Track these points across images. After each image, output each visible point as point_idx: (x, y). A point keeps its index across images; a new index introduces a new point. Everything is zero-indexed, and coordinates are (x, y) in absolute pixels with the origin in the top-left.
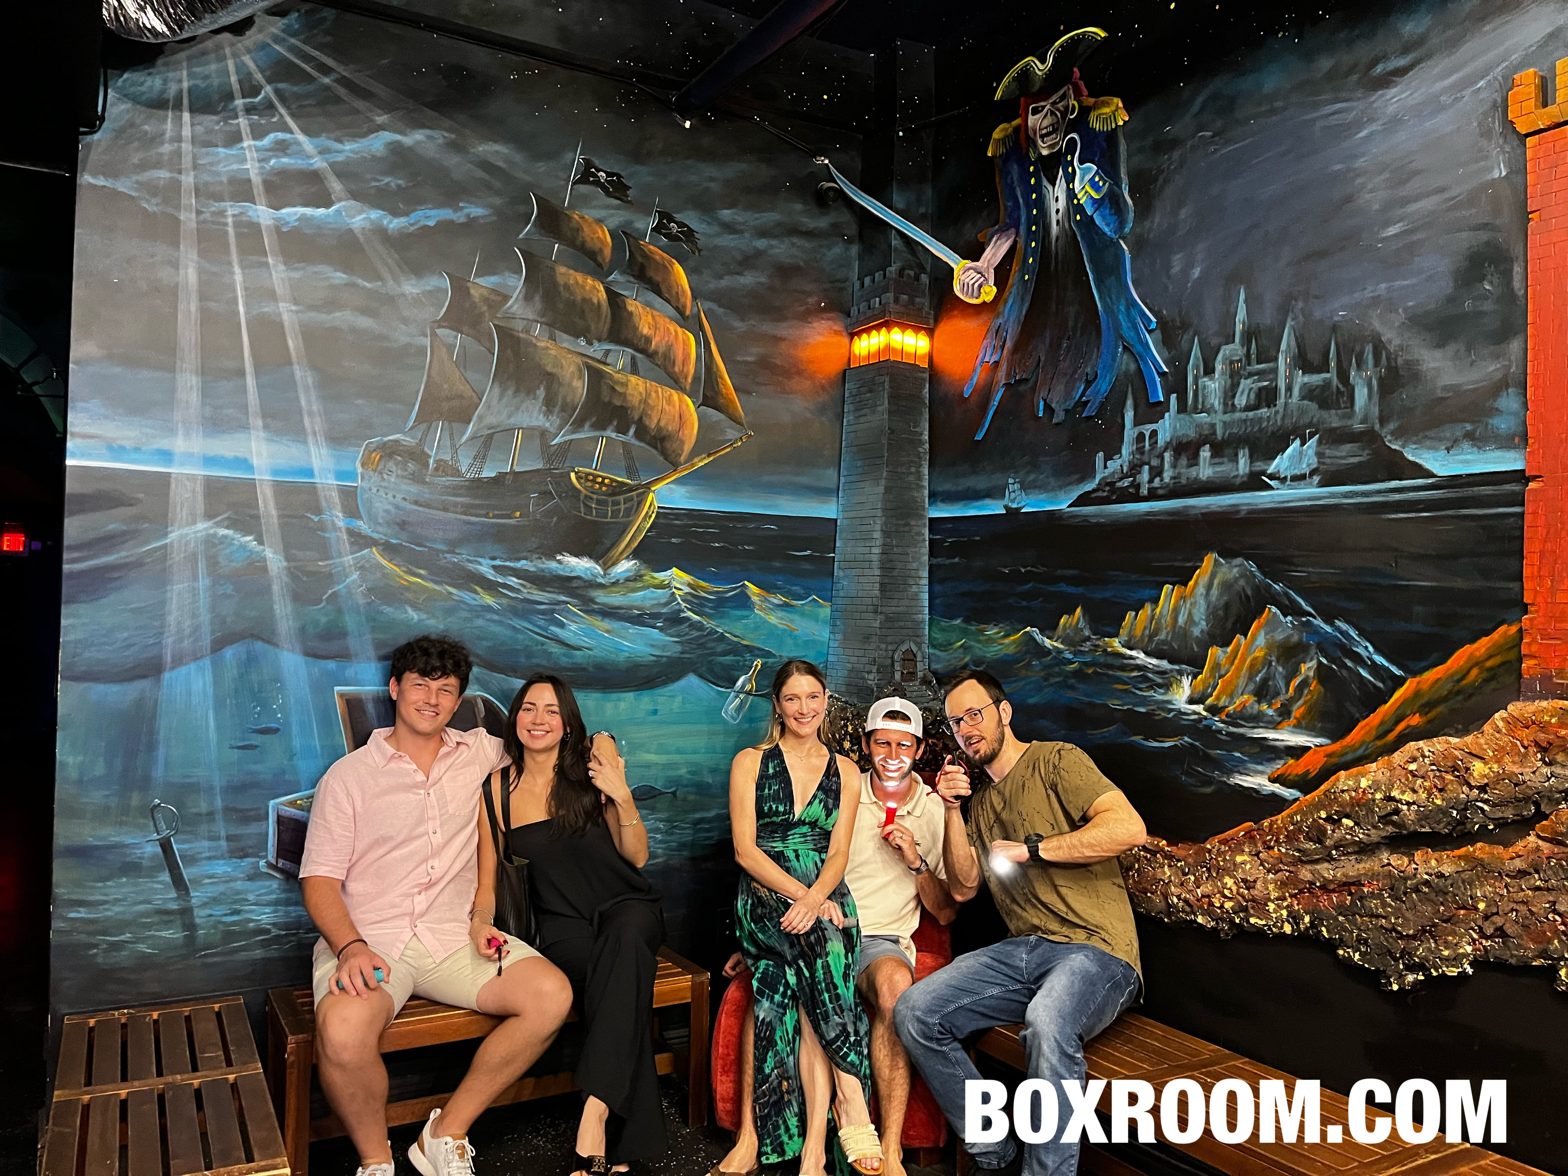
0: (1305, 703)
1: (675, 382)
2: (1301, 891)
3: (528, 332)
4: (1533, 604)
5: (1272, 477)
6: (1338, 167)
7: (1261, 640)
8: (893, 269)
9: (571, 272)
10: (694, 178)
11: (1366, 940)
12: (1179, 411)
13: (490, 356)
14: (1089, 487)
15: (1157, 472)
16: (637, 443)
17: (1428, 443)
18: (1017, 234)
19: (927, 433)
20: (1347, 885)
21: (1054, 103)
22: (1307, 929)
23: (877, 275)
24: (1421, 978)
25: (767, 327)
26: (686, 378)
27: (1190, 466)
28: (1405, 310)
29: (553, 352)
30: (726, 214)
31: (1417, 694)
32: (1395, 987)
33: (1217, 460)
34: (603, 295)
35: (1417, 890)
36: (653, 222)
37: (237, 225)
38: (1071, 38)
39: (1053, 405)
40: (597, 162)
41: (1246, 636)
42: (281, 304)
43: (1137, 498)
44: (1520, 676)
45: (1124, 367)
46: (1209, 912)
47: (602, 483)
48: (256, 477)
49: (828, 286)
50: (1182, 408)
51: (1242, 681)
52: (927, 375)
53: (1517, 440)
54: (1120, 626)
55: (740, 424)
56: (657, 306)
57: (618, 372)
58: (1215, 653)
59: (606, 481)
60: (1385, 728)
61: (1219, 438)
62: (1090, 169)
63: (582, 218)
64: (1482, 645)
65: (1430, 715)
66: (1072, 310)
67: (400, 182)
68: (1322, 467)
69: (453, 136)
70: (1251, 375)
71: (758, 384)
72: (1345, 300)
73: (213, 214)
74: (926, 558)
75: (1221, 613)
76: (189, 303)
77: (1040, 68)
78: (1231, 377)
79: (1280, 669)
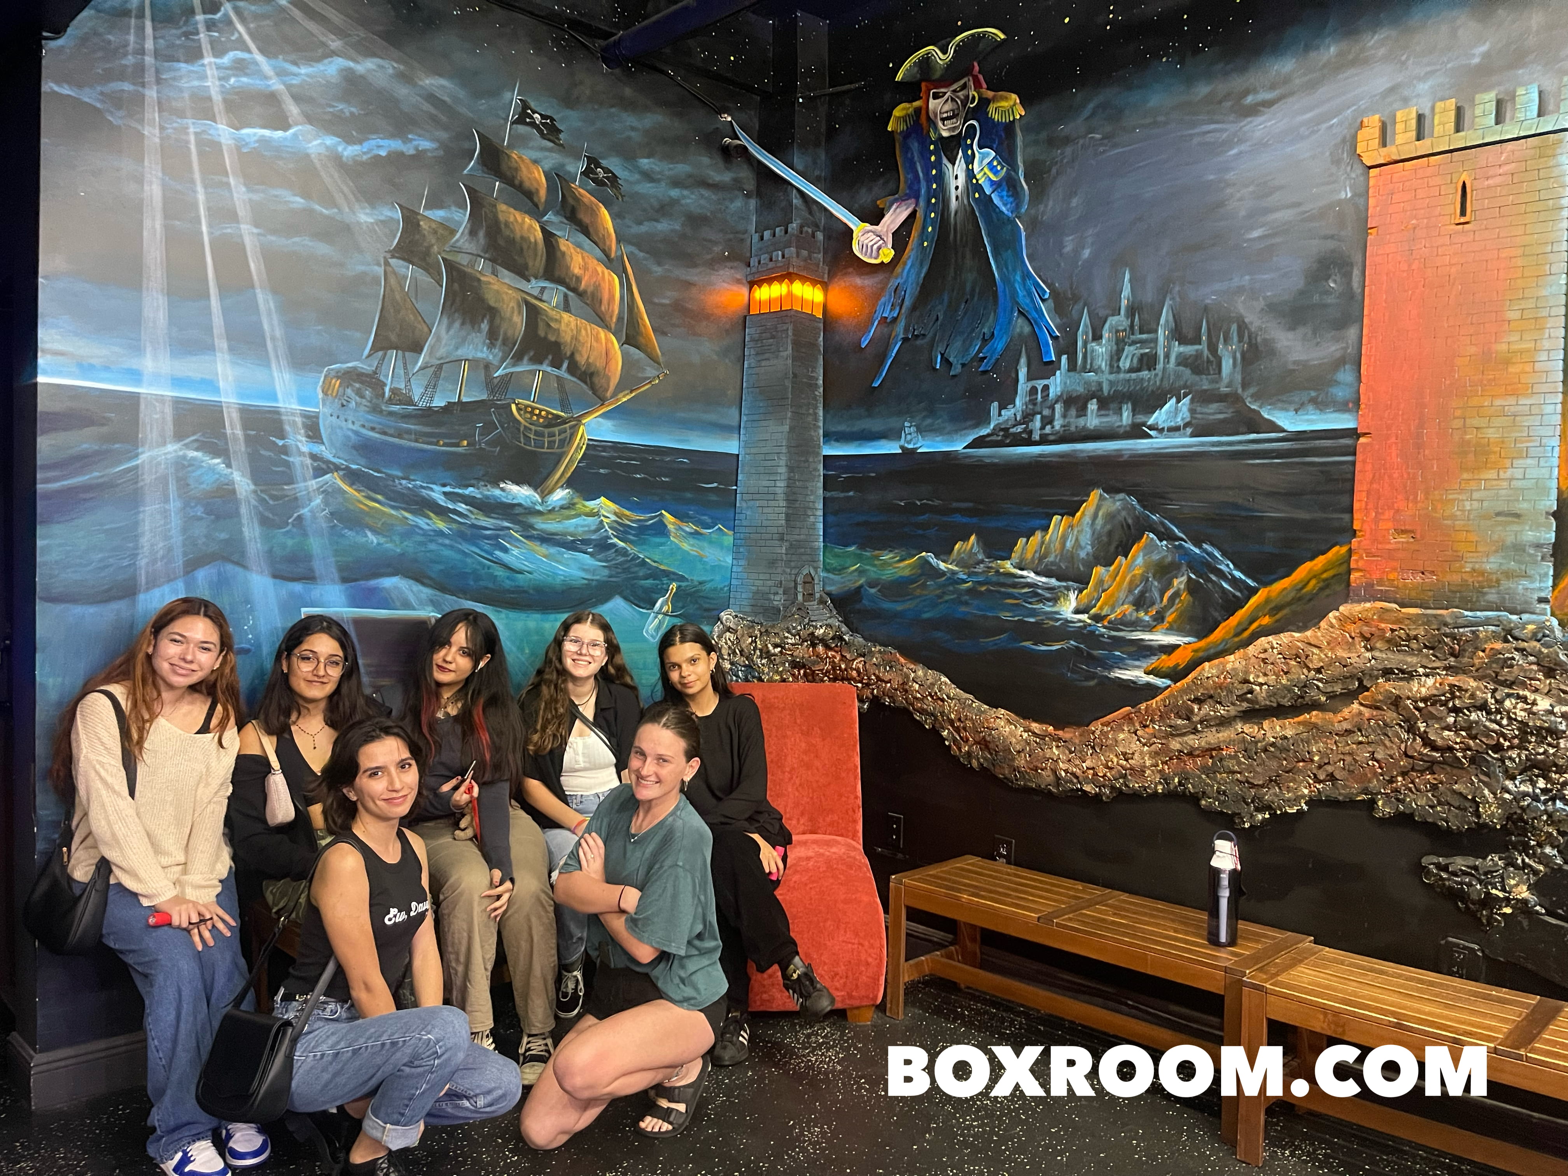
0: (1177, 610)
1: (601, 320)
2: (1171, 759)
3: (473, 267)
4: (1360, 531)
5: (1151, 428)
6: (1212, 177)
7: (1140, 561)
8: (793, 226)
9: (512, 210)
10: (617, 126)
11: (1224, 792)
12: (1069, 370)
13: (439, 288)
14: (984, 432)
15: (1048, 421)
16: (569, 377)
17: (1280, 405)
18: (917, 204)
19: (821, 378)
20: (1208, 751)
21: (954, 91)
22: (1176, 787)
23: (778, 230)
24: (1267, 816)
25: (682, 273)
26: (611, 317)
27: (1078, 416)
28: (1264, 298)
29: (495, 287)
30: (645, 163)
31: (1268, 601)
32: (1247, 825)
33: (1103, 412)
34: (539, 235)
35: (1265, 750)
36: (582, 166)
37: (200, 143)
38: (973, 35)
39: (951, 359)
40: (532, 104)
41: (1126, 557)
42: (242, 226)
43: (1030, 443)
44: (1348, 584)
45: (1018, 330)
46: (1094, 781)
47: (539, 415)
48: (223, 399)
49: (731, 236)
50: (1072, 367)
51: (1122, 595)
52: (821, 325)
53: (1351, 405)
54: (1011, 550)
55: (659, 364)
56: (586, 247)
57: (552, 309)
58: (1099, 571)
59: (543, 413)
60: (1241, 628)
61: (1106, 393)
62: (988, 154)
63: (520, 157)
64: (1320, 561)
65: (1278, 617)
66: (970, 277)
67: (353, 109)
68: (1194, 421)
69: (402, 67)
70: (1134, 343)
71: (674, 325)
72: (1217, 286)
73: (175, 129)
74: (821, 491)
75: (1105, 539)
76: (153, 220)
77: (941, 58)
78: (1117, 344)
79: (1156, 583)
